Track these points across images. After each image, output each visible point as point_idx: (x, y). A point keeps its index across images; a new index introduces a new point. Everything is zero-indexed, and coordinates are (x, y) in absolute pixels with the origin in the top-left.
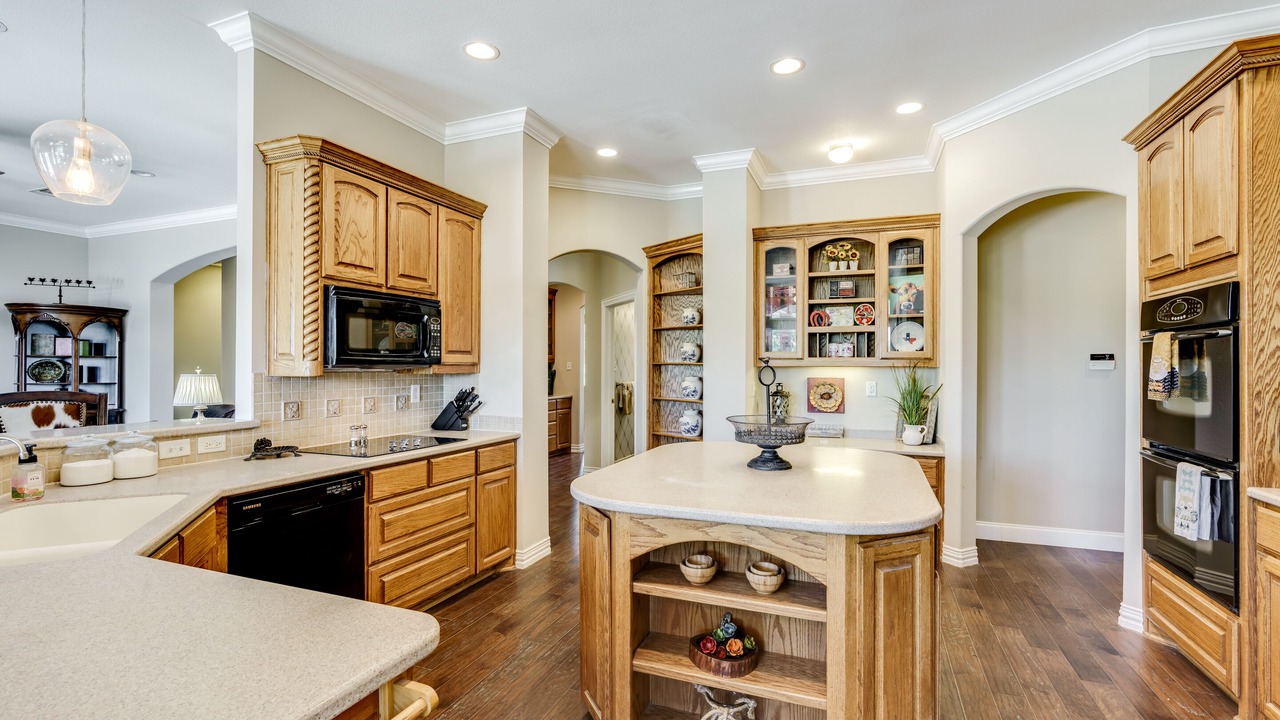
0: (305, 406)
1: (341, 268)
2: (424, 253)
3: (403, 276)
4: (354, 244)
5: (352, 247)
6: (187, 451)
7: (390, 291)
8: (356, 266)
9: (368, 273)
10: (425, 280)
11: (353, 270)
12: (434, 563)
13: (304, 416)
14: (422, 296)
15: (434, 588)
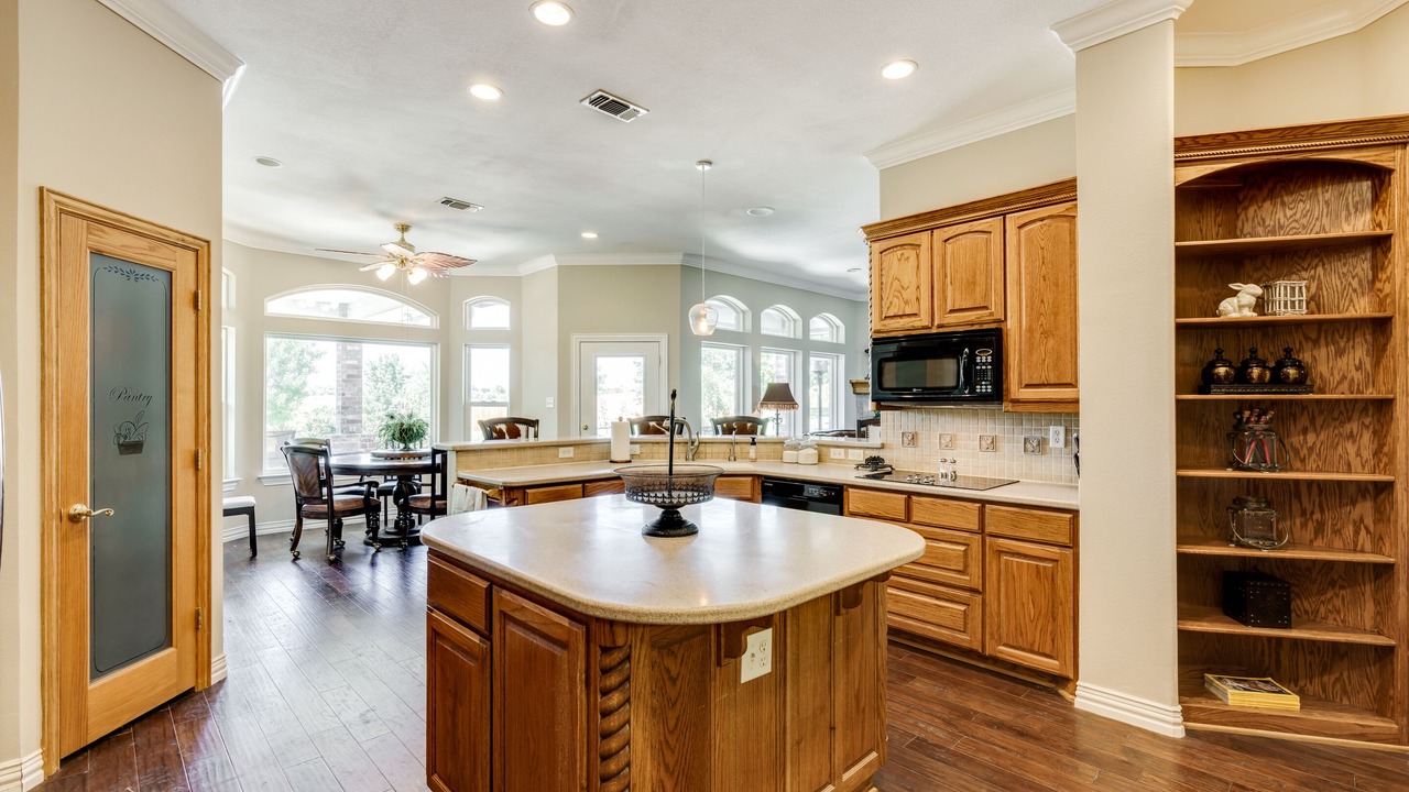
0: (920, 437)
1: (887, 322)
2: (981, 279)
3: (952, 311)
4: (897, 297)
5: (896, 301)
6: (843, 457)
7: (941, 330)
8: (901, 316)
9: (913, 319)
10: (986, 308)
11: (899, 320)
12: (915, 601)
13: (920, 444)
14: (985, 327)
15: (920, 627)
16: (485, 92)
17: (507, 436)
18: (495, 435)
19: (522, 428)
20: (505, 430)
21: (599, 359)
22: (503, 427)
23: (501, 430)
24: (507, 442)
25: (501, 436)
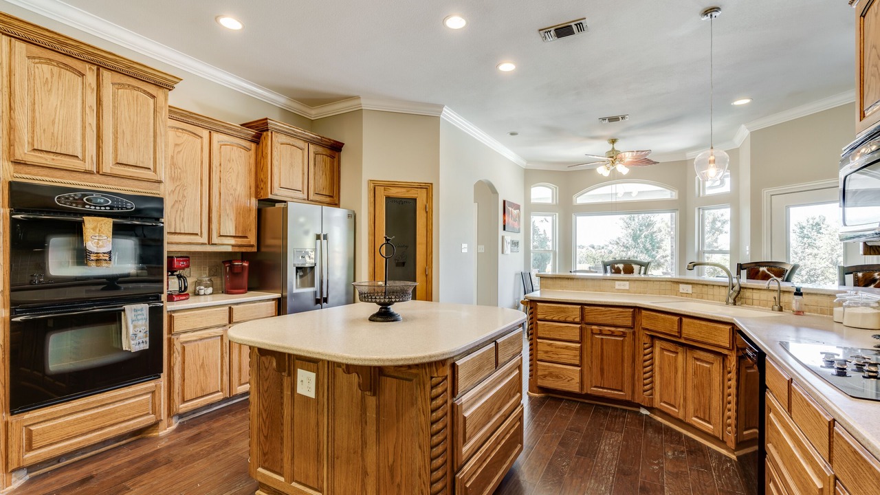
16: (507, 67)
17: (622, 272)
18: (613, 271)
19: (636, 267)
20: (621, 268)
21: (792, 209)
22: (621, 266)
23: (618, 268)
24: (622, 275)
25: (618, 271)
